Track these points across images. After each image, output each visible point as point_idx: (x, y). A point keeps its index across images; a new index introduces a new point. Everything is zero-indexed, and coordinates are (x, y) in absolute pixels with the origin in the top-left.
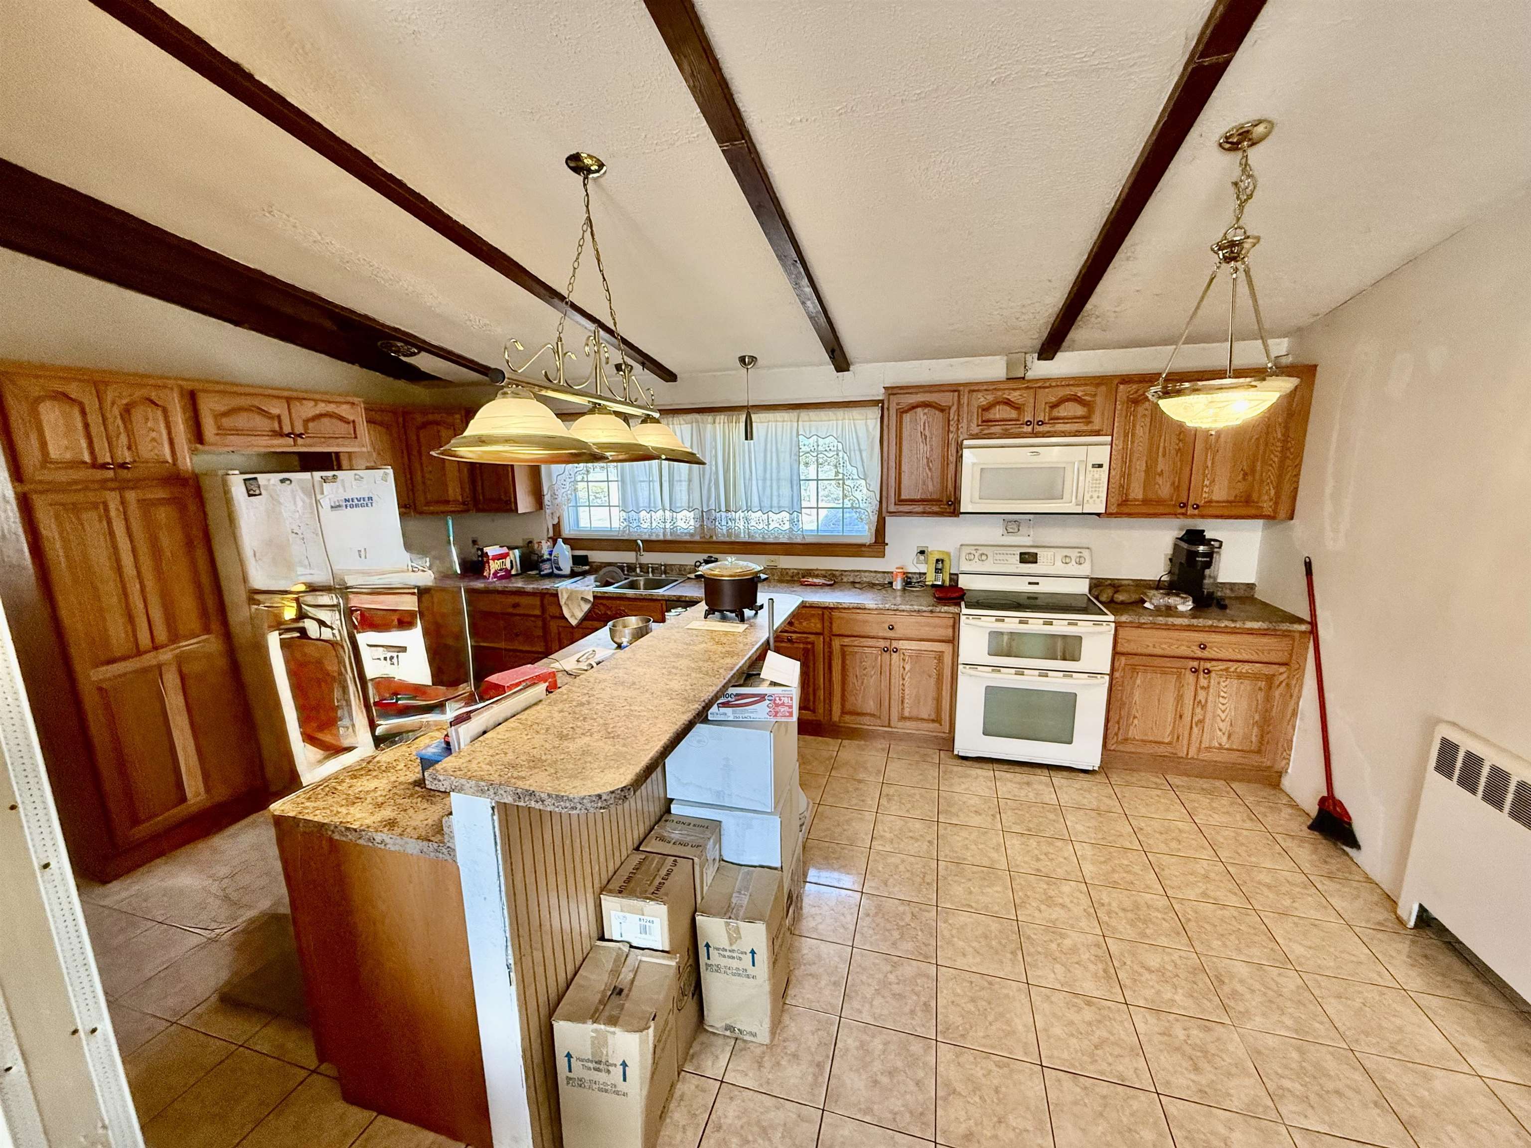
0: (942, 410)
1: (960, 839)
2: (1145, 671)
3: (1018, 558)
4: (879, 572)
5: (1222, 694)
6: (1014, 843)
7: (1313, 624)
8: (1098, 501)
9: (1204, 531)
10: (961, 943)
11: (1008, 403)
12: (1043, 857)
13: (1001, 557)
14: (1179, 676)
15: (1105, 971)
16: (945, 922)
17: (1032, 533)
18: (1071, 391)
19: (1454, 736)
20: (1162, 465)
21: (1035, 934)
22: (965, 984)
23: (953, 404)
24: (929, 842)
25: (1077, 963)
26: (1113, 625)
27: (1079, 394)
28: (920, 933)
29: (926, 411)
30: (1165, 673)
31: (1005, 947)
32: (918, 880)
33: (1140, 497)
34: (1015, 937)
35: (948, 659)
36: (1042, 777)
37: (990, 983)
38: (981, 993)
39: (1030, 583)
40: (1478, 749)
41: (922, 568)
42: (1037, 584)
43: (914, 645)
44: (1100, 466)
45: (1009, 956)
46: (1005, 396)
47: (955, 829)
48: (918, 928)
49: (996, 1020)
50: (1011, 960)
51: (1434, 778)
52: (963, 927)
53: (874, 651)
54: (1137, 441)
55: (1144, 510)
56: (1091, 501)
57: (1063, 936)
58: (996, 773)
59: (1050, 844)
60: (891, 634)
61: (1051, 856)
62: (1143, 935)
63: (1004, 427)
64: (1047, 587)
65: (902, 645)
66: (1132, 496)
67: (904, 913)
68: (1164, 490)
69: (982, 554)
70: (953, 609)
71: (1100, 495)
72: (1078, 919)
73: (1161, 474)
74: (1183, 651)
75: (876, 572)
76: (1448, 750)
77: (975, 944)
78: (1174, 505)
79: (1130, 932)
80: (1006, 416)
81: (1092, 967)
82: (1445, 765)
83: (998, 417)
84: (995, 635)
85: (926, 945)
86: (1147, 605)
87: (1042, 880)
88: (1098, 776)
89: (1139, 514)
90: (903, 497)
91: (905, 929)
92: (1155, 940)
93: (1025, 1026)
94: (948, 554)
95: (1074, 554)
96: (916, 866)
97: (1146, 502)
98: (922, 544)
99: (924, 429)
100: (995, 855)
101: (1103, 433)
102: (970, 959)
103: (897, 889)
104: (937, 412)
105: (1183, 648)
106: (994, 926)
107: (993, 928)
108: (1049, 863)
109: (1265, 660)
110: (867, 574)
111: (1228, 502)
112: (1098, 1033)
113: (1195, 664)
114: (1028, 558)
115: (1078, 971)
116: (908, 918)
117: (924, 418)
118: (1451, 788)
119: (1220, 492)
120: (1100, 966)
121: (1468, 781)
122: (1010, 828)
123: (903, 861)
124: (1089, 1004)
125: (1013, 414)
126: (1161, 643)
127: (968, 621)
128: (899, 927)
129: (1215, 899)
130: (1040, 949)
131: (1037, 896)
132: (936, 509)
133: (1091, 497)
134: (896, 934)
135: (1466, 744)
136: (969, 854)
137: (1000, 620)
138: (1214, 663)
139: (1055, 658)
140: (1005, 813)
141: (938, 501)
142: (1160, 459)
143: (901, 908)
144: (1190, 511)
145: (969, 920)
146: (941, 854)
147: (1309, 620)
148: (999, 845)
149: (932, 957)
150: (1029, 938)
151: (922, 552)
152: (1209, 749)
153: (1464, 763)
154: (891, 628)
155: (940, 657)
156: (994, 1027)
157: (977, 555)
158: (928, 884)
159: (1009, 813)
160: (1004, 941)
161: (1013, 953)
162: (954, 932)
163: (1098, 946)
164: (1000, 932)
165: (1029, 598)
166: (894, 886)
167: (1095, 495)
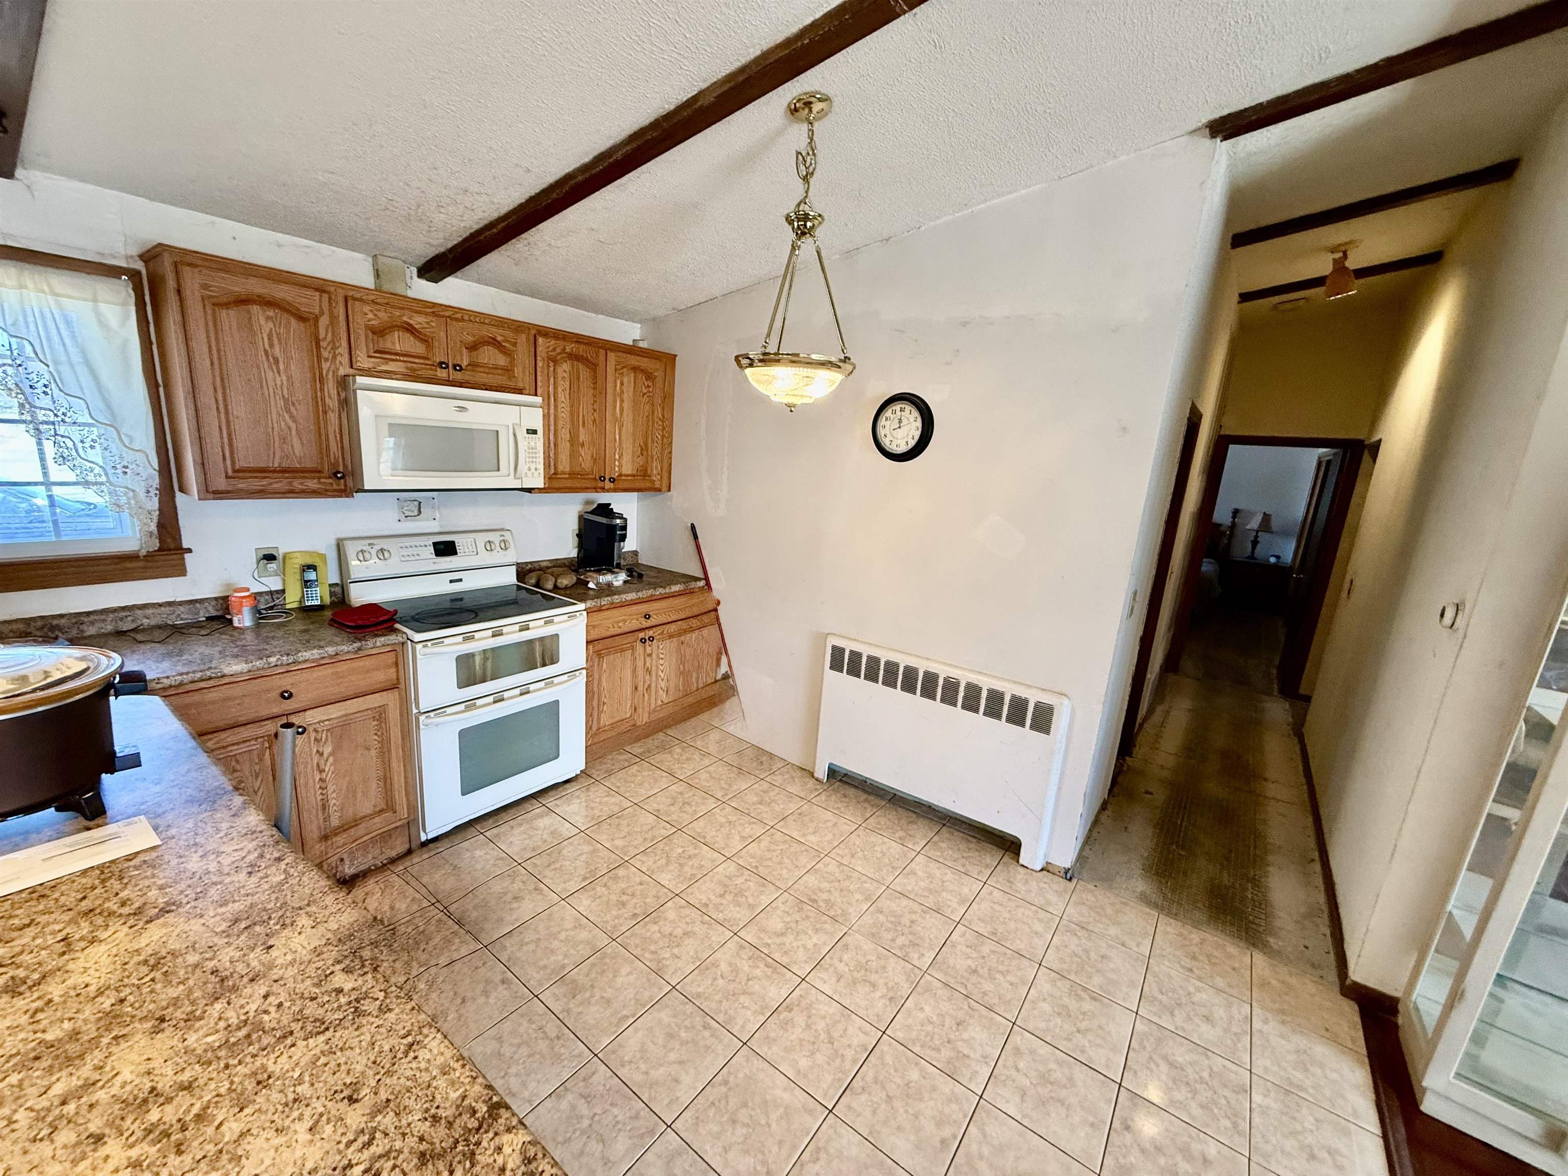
0: (302, 318)
1: (532, 947)
2: (609, 654)
3: (432, 549)
4: (181, 603)
5: (661, 656)
6: (584, 903)
7: (707, 579)
8: (536, 474)
9: (610, 504)
10: (662, 1070)
11: (410, 329)
12: (624, 898)
13: (410, 551)
14: (633, 648)
15: (767, 966)
16: (622, 1066)
17: (438, 516)
18: (488, 331)
19: (840, 643)
20: (583, 436)
21: (699, 986)
22: (711, 1112)
23: (322, 313)
24: (503, 982)
25: (748, 980)
26: (585, 613)
27: (499, 338)
28: (615, 1111)
29: (271, 313)
30: (622, 651)
31: (693, 1027)
32: (543, 1045)
33: (567, 469)
34: (689, 1008)
35: (394, 715)
36: (536, 809)
37: (726, 1083)
38: (731, 1104)
39: (451, 581)
40: (857, 647)
41: (275, 584)
42: (461, 580)
43: (335, 711)
44: (534, 432)
45: (707, 1034)
46: (405, 319)
47: (515, 938)
48: (608, 1107)
49: (767, 1114)
50: (712, 1036)
51: (831, 676)
52: (643, 1050)
53: (255, 746)
54: (559, 407)
55: (569, 484)
56: (529, 474)
57: (715, 965)
58: (487, 834)
59: (616, 878)
60: (289, 705)
61: (629, 891)
62: (751, 907)
63: (410, 365)
64: (473, 582)
65: (311, 717)
66: (560, 468)
67: (573, 1108)
68: (586, 463)
69: (382, 550)
70: (393, 638)
71: (538, 466)
72: (707, 937)
73: (583, 445)
74: (635, 624)
75: (170, 604)
76: (838, 652)
77: (672, 1056)
78: (595, 479)
79: (743, 912)
80: (412, 350)
81: (758, 972)
82: (836, 665)
83: (398, 348)
84: (464, 661)
85: (636, 1117)
86: (591, 585)
87: (646, 925)
88: (581, 780)
89: (566, 488)
90: (241, 463)
91: (596, 1127)
92: (760, 904)
93: (785, 1089)
94: (323, 557)
95: (495, 537)
96: (521, 1030)
97: (573, 475)
98: (267, 544)
99: (271, 345)
100: (583, 935)
101: (527, 392)
102: (686, 1079)
103: (532, 1085)
104: (293, 322)
105: (634, 621)
106: (664, 1016)
107: (666, 1020)
108: (635, 901)
109: (684, 617)
110: (149, 611)
111: (633, 476)
112: (819, 1028)
113: (641, 635)
114: (445, 549)
115: (756, 987)
116: (583, 1109)
117: (268, 326)
118: (843, 678)
119: (627, 465)
120: (761, 965)
121: (854, 671)
122: (565, 890)
123: (499, 1039)
124: (789, 1009)
125: (420, 349)
126: (618, 622)
127: (426, 650)
128: (587, 1133)
129: (751, 837)
130: (717, 998)
131: (661, 944)
132: (312, 484)
133: (529, 469)
134: (595, 1147)
135: (848, 646)
136: (560, 958)
137: (468, 638)
138: (654, 629)
139: (533, 667)
140: (545, 877)
141: (315, 472)
142: (581, 427)
143: (564, 1105)
144: (608, 485)
145: (640, 1034)
146: (532, 984)
147: (703, 576)
148: (576, 919)
149: (656, 1124)
150: (699, 995)
151: (270, 558)
152: (654, 711)
153: (849, 659)
154: (286, 696)
155: (380, 715)
156: (774, 1125)
157: (374, 552)
158: (558, 1038)
159: (547, 872)
160: (687, 1023)
161: (706, 1027)
162: (643, 1067)
163: (742, 947)
164: (675, 1016)
165: (452, 600)
166: (524, 1084)
167: (533, 467)
